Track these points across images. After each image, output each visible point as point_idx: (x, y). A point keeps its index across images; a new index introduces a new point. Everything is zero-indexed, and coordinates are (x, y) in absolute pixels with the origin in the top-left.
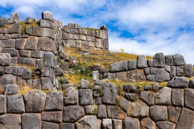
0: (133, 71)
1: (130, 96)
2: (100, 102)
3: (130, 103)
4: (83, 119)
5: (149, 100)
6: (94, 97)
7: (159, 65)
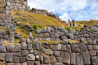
0: (45, 33)
1: (46, 47)
2: (35, 49)
3: (46, 49)
4: (28, 55)
5: (53, 49)
6: (33, 47)
7: (55, 31)
